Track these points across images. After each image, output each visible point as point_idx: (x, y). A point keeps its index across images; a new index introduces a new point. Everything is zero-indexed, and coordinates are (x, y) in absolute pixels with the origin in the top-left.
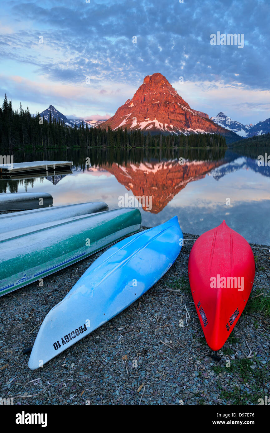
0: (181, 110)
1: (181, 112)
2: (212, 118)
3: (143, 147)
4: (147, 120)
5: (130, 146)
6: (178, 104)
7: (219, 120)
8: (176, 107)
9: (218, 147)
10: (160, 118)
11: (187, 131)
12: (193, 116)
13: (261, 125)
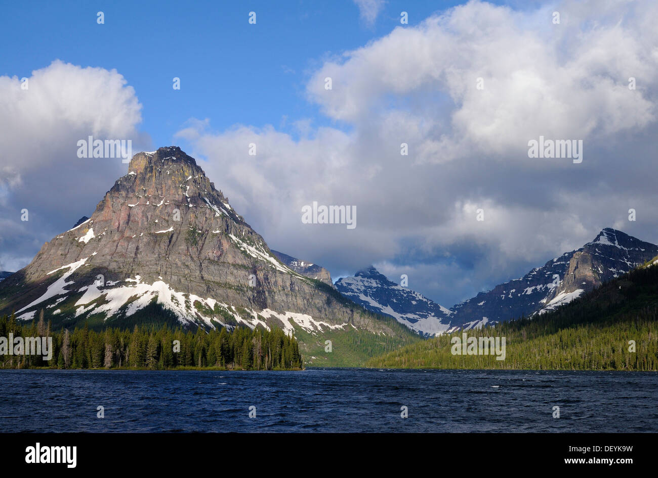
0: (242, 256)
1: (240, 260)
2: (343, 282)
4: (135, 283)
6: (230, 238)
7: (363, 288)
8: (226, 245)
10: (175, 278)
11: (260, 318)
12: (278, 274)
13: (481, 304)
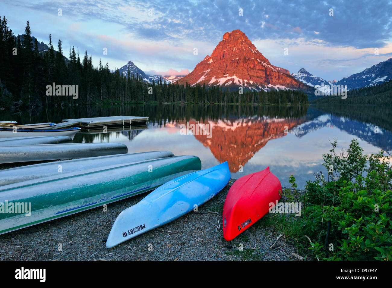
0: (261, 66)
1: (261, 68)
2: (293, 74)
3: (222, 104)
4: (227, 76)
5: (208, 102)
6: (258, 60)
7: (301, 77)
8: (256, 63)
9: (300, 104)
10: (239, 74)
11: (268, 87)
12: (274, 72)
13: (345, 82)
